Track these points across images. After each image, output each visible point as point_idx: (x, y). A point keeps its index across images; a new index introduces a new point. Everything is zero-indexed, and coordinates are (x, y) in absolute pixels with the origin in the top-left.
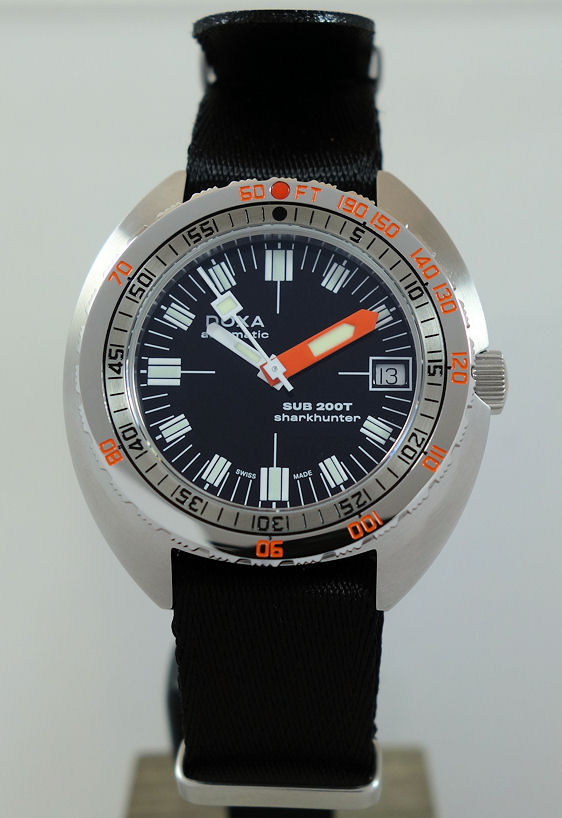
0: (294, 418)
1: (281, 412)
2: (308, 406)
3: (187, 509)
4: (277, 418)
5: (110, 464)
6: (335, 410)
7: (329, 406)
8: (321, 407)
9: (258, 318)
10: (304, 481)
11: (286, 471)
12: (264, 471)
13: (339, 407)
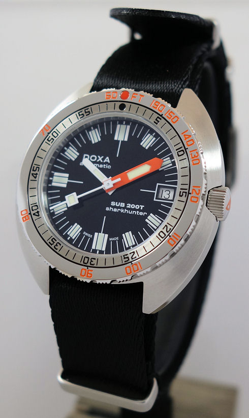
0: (115, 210)
1: (110, 206)
2: (123, 205)
3: (53, 248)
4: (107, 209)
5: (24, 221)
6: (135, 208)
7: (133, 206)
8: (129, 206)
9: (108, 158)
10: (114, 242)
11: (107, 236)
12: (96, 234)
13: (137, 207)
